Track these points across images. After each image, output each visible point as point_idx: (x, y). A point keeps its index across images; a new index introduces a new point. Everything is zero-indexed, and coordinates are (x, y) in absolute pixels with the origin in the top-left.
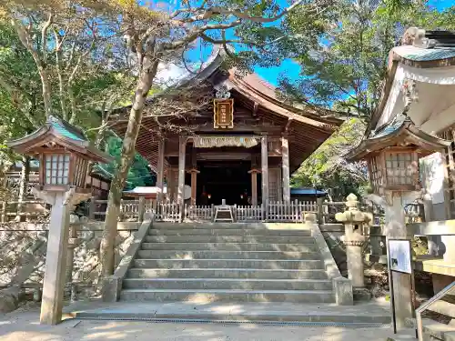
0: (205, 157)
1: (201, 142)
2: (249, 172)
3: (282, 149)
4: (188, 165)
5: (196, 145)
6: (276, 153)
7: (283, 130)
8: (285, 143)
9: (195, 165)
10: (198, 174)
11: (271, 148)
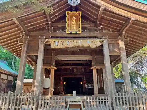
0: (60, 58)
1: (56, 44)
2: (91, 68)
3: (119, 49)
4: (45, 63)
5: (53, 46)
6: (116, 52)
7: (120, 35)
8: (122, 44)
9: (53, 63)
10: (55, 70)
11: (111, 48)
